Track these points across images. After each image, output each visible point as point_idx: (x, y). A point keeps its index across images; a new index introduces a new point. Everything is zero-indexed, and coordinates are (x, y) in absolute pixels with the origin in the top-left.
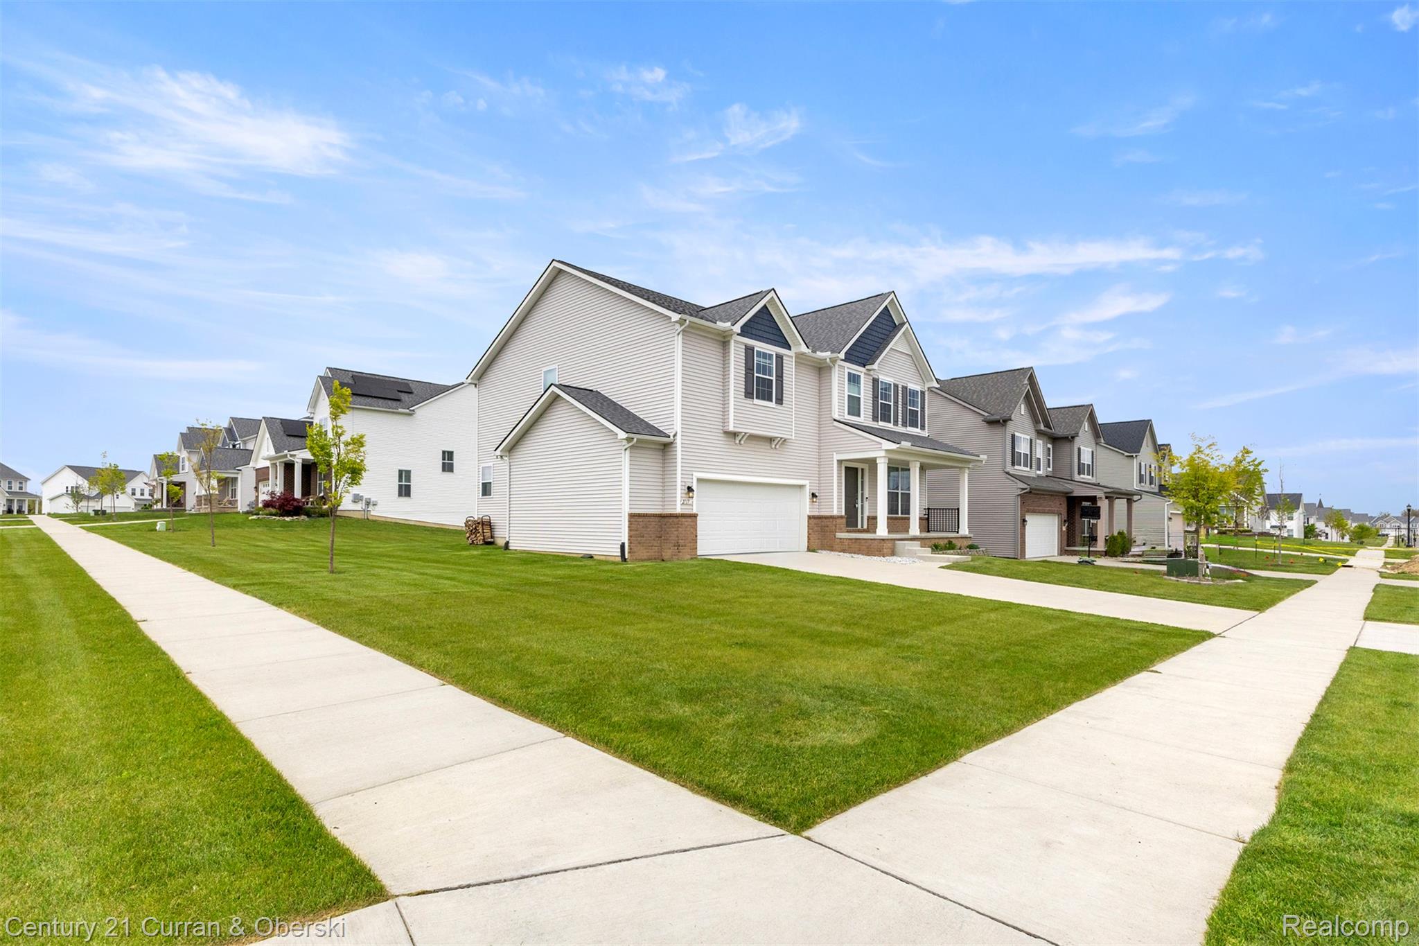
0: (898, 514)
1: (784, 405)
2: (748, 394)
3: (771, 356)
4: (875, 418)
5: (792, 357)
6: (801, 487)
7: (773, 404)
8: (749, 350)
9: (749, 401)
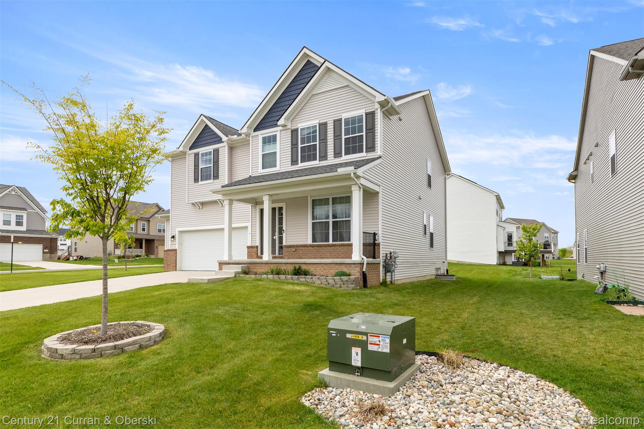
0: (328, 241)
1: (219, 179)
2: (196, 180)
3: (210, 153)
4: (294, 162)
5: (225, 146)
6: (246, 228)
7: (211, 181)
8: (197, 155)
9: (196, 184)
